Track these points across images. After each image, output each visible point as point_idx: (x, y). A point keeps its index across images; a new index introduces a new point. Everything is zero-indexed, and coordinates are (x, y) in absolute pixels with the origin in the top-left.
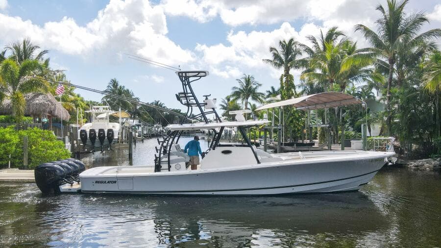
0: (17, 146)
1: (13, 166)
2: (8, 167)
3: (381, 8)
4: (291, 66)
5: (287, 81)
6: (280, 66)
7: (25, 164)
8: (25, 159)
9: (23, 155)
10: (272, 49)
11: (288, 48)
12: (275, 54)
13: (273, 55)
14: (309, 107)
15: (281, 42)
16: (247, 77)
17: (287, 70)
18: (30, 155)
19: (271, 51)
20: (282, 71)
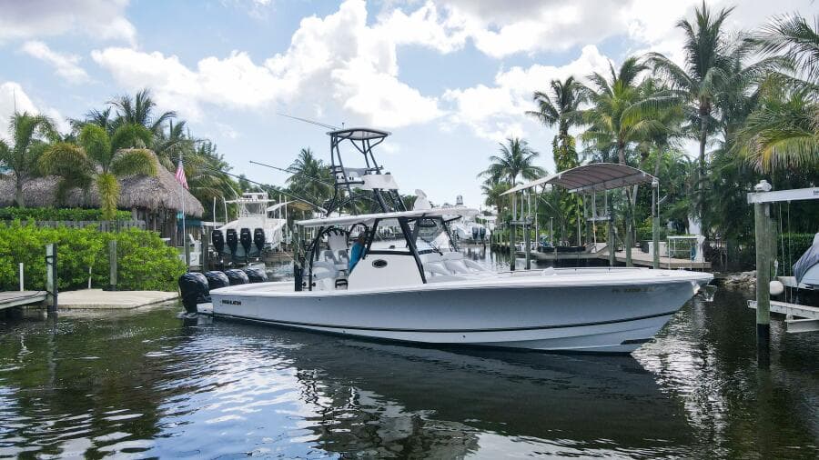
0: (100, 254)
1: (95, 286)
2: (87, 287)
3: (686, 24)
4: (571, 122)
5: (564, 145)
6: (552, 121)
7: (113, 282)
8: (112, 275)
9: (109, 269)
10: (538, 95)
11: (566, 92)
12: (542, 102)
13: (538, 104)
14: (585, 188)
15: (553, 83)
16: (515, 140)
17: (564, 128)
18: (120, 268)
19: (536, 98)
20: (555, 130)
